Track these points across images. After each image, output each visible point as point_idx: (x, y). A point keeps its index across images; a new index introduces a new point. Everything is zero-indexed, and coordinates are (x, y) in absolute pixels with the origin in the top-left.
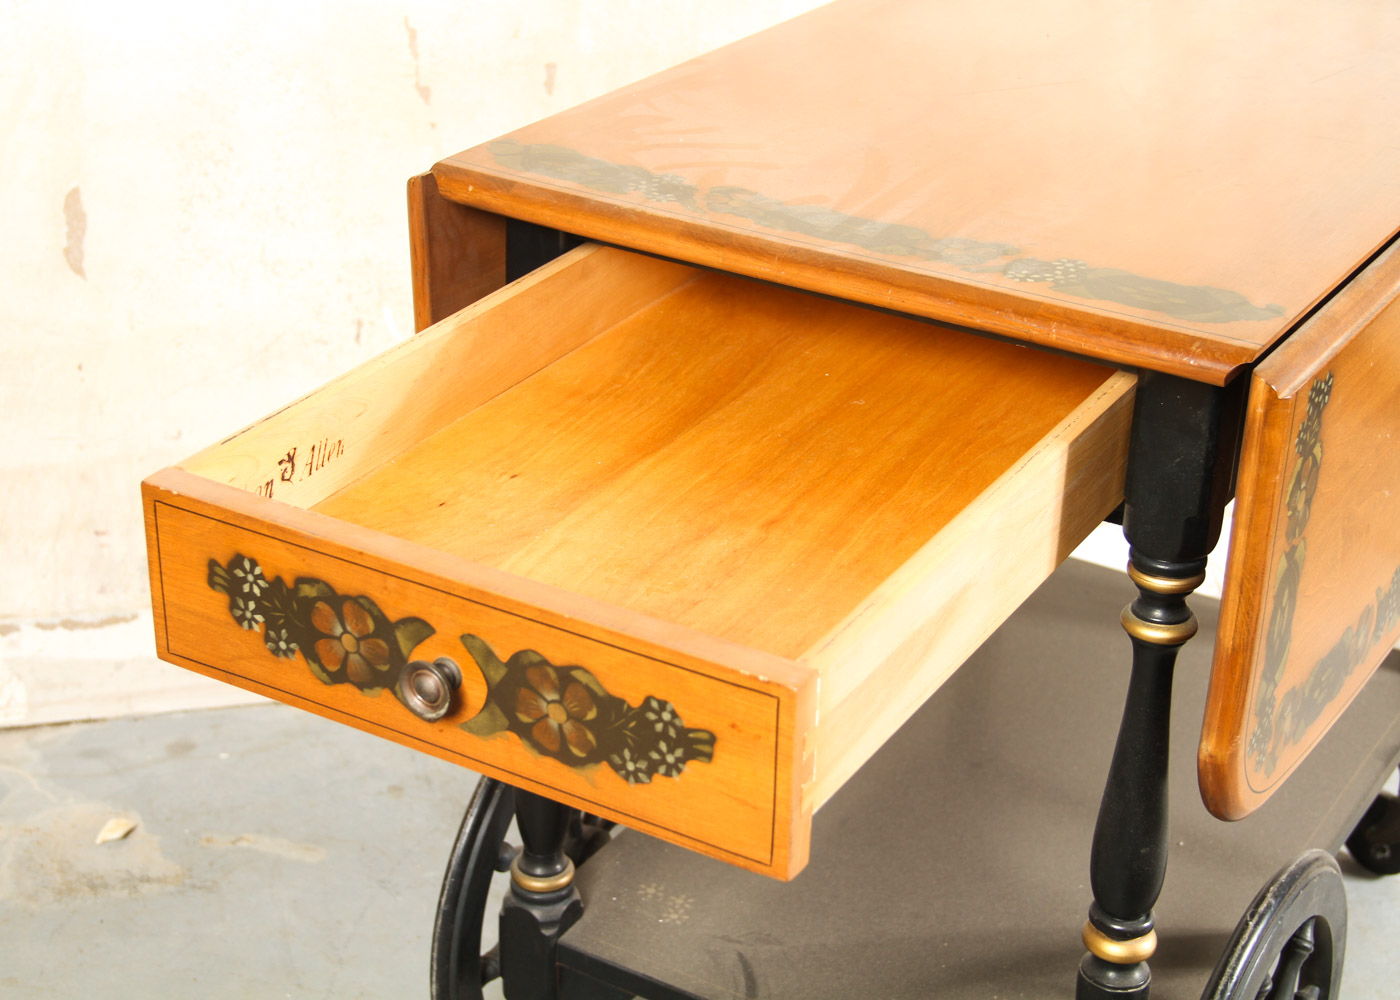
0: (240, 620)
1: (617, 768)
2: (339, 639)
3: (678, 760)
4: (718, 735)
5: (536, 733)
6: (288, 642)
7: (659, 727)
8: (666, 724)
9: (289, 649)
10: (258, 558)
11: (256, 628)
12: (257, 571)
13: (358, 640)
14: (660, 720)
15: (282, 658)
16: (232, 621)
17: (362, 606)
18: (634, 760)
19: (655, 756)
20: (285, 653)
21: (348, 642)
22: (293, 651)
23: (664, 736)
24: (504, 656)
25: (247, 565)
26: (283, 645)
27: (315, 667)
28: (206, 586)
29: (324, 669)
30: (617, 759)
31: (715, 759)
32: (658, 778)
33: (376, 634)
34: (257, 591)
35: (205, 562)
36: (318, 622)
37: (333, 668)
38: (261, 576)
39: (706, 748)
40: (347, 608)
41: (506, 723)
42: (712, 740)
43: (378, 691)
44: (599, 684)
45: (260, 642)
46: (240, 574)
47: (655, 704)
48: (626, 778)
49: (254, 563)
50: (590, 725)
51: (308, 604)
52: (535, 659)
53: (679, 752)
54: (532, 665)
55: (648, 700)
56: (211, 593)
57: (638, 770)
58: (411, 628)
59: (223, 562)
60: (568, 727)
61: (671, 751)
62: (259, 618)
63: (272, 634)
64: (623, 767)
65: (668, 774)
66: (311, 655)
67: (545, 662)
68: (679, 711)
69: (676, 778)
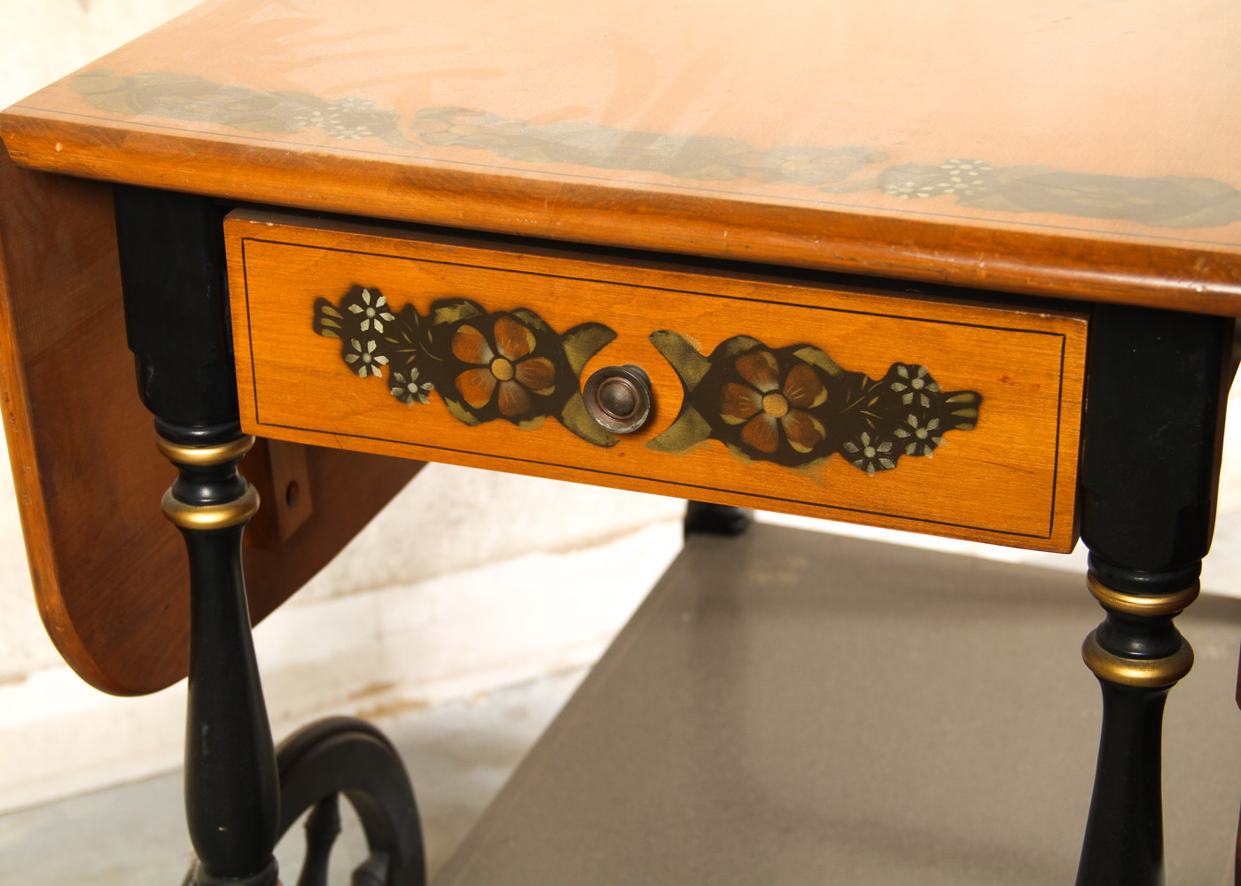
0: (354, 368)
1: (850, 458)
2: (489, 366)
3: (932, 433)
4: (985, 394)
5: (747, 435)
6: (419, 383)
7: (908, 398)
8: (917, 393)
9: (421, 391)
10: (380, 285)
11: (377, 372)
12: (381, 302)
13: (513, 364)
14: (910, 389)
15: (412, 403)
16: (344, 369)
17: (519, 321)
18: (874, 444)
19: (902, 434)
20: (416, 397)
21: (500, 368)
22: (426, 393)
23: (915, 408)
24: (705, 347)
25: (367, 297)
26: (413, 388)
27: (455, 406)
28: (311, 332)
29: (467, 407)
30: (852, 447)
31: (980, 424)
32: (906, 461)
33: (538, 353)
34: (379, 327)
35: (311, 303)
36: (461, 352)
37: (478, 404)
38: (386, 308)
39: (968, 413)
40: (500, 328)
41: (708, 429)
42: (977, 400)
43: (540, 421)
44: (831, 362)
45: (384, 390)
46: (357, 309)
47: (903, 372)
48: (864, 468)
49: (375, 293)
50: (819, 413)
52: (748, 345)
53: (933, 424)
54: (743, 353)
55: (894, 368)
56: (318, 340)
57: (879, 455)
58: (584, 336)
59: (334, 299)
60: (789, 421)
61: (923, 424)
62: (382, 360)
63: (398, 376)
64: (861, 454)
65: (919, 453)
66: (449, 392)
67: (761, 347)
68: (935, 373)
69: (929, 455)
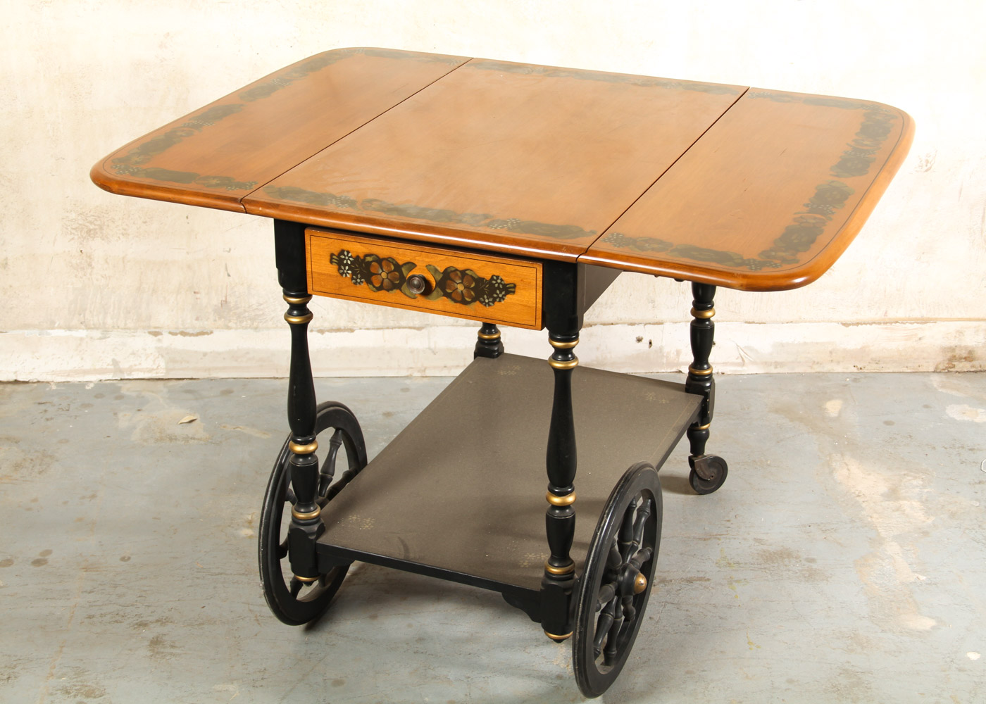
0: (342, 274)
1: (481, 302)
2: (380, 274)
3: (503, 295)
4: (517, 284)
5: (453, 295)
6: (360, 279)
7: (496, 285)
8: (499, 284)
9: (361, 281)
10: (349, 250)
11: (348, 276)
12: (350, 255)
13: (388, 274)
14: (497, 283)
15: (358, 285)
16: (338, 274)
17: (389, 261)
18: (488, 298)
19: (495, 296)
20: (359, 283)
21: (384, 275)
22: (362, 282)
23: (498, 288)
24: (441, 269)
25: (346, 253)
26: (358, 280)
27: (371, 286)
28: (329, 263)
29: (374, 286)
30: (482, 299)
31: (516, 293)
32: (496, 303)
33: (394, 270)
34: (349, 262)
35: (329, 255)
36: (373, 270)
37: (377, 285)
38: (351, 257)
39: (512, 290)
40: (384, 263)
41: (442, 293)
42: (515, 286)
43: (395, 290)
44: (476, 275)
45: (350, 281)
46: (343, 257)
47: (495, 278)
48: (485, 305)
49: (348, 252)
50: (473, 289)
51: (369, 263)
52: (453, 269)
53: (503, 293)
54: (452, 272)
55: (492, 277)
56: (331, 265)
57: (489, 302)
58: (407, 266)
59: (336, 254)
60: (465, 292)
61: (501, 293)
62: (350, 272)
63: (354, 277)
64: (484, 301)
65: (500, 301)
66: (369, 282)
67: (456, 270)
68: (503, 278)
69: (503, 302)
